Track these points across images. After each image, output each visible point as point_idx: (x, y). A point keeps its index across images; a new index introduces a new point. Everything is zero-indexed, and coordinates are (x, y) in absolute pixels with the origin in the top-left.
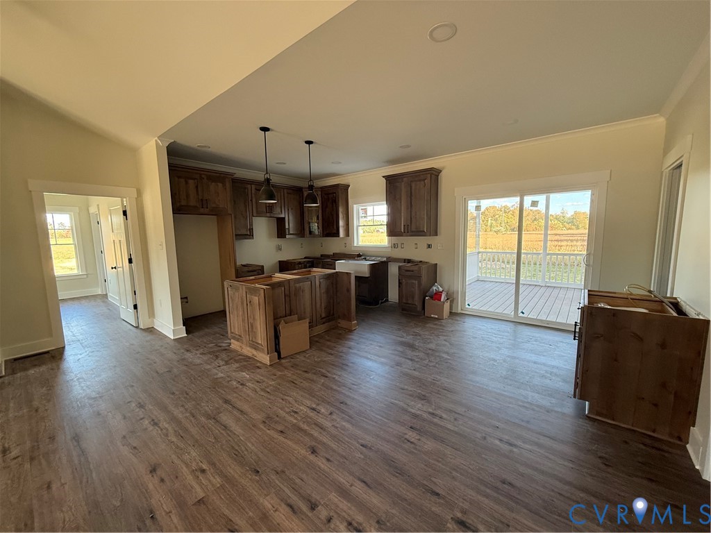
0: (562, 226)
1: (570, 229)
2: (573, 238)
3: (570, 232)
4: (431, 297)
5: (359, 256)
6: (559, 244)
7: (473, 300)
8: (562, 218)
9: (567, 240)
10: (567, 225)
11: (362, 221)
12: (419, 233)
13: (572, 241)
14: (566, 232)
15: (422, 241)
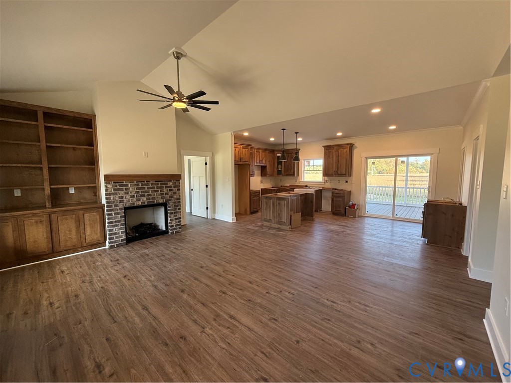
0: (415, 170)
1: (422, 172)
2: (423, 179)
3: (421, 174)
4: (349, 207)
5: (306, 186)
6: (414, 183)
7: (370, 209)
8: (416, 165)
9: (419, 181)
10: (420, 170)
11: (306, 168)
12: (342, 175)
13: (422, 181)
14: (419, 175)
15: (343, 179)
